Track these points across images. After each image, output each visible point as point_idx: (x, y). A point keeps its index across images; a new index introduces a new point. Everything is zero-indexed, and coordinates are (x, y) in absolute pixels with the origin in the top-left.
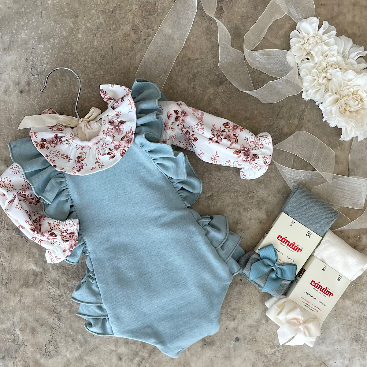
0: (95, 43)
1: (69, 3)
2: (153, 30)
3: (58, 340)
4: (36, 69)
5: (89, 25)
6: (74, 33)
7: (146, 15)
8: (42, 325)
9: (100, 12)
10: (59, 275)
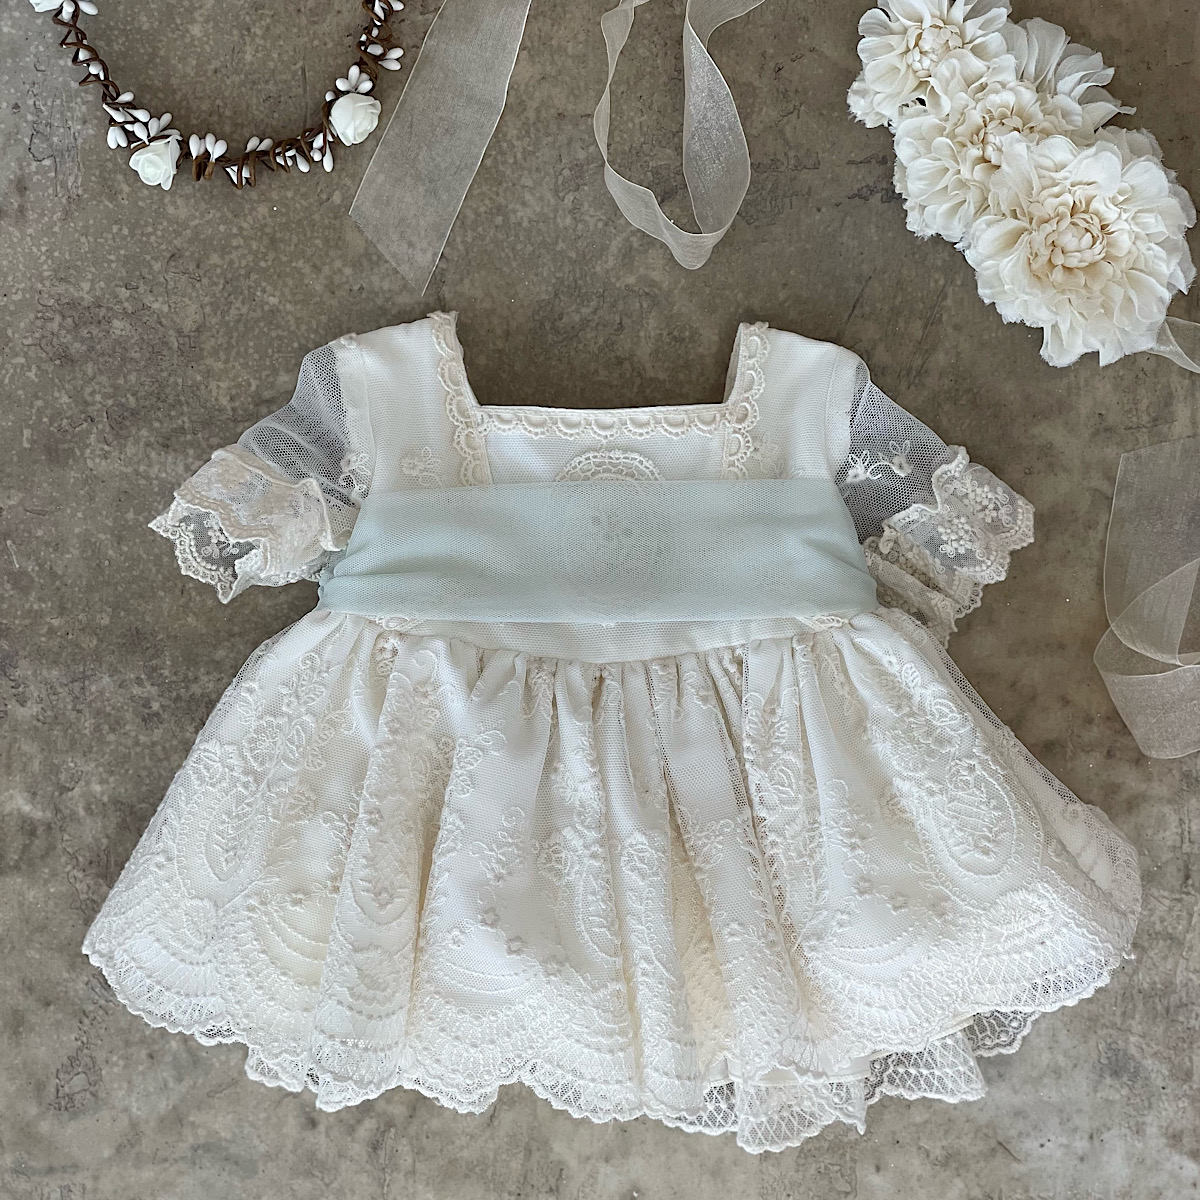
0: (248, 57)
3: (101, 1056)
4: (47, 138)
6: (178, 21)
8: (48, 1004)
10: (109, 832)
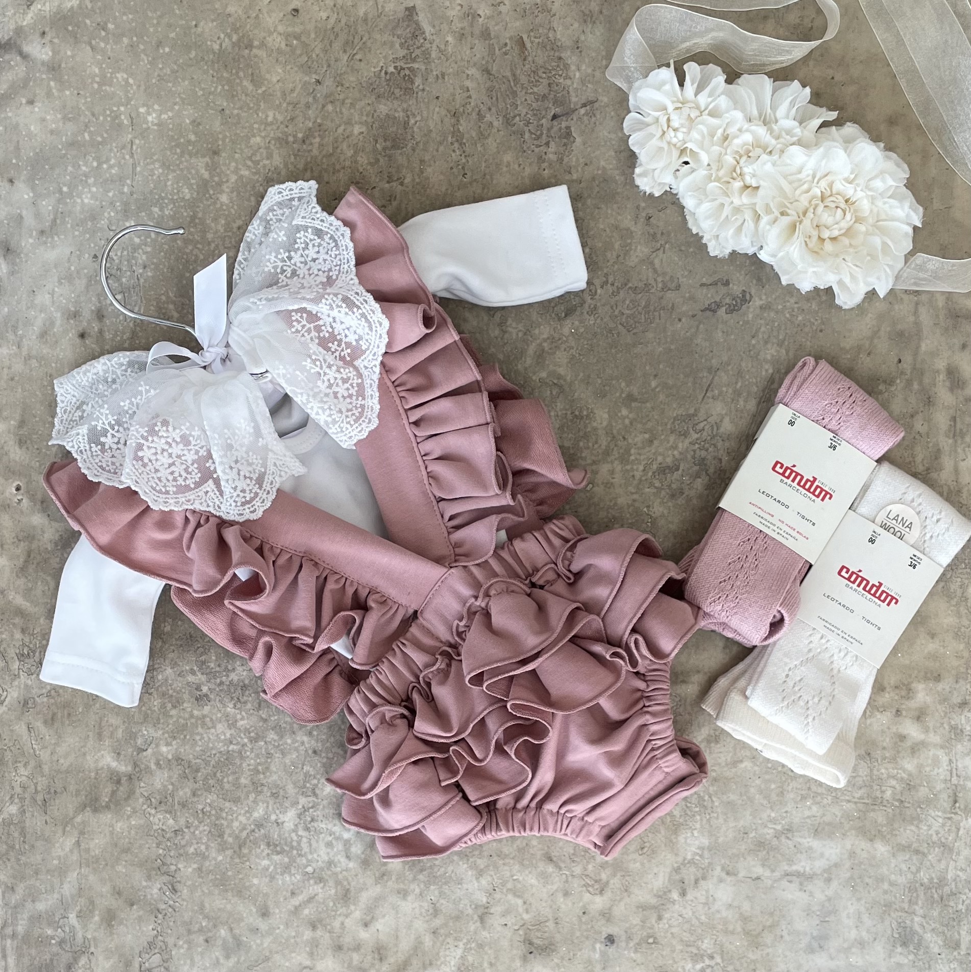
1: (199, 120)
2: (402, 184)
3: (171, 941)
4: (118, 279)
5: (246, 173)
6: (211, 192)
7: (384, 149)
8: (132, 905)
9: (273, 142)
10: (173, 780)
